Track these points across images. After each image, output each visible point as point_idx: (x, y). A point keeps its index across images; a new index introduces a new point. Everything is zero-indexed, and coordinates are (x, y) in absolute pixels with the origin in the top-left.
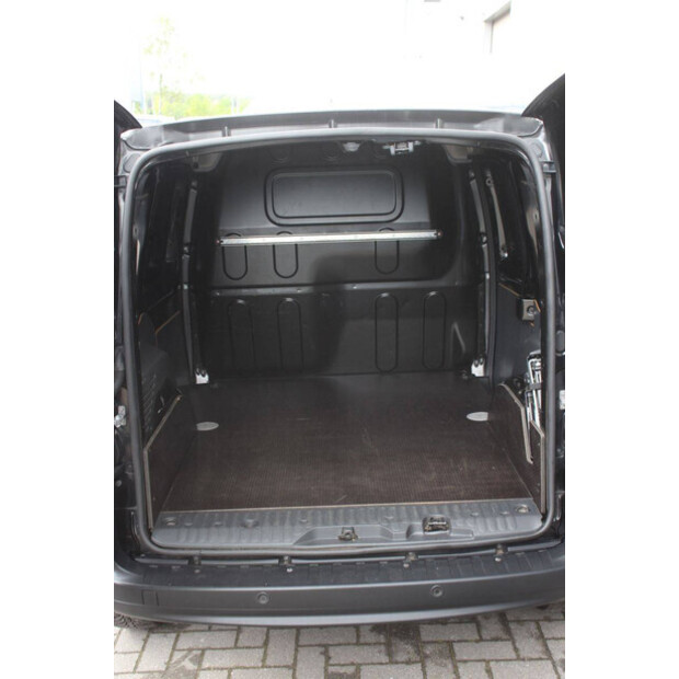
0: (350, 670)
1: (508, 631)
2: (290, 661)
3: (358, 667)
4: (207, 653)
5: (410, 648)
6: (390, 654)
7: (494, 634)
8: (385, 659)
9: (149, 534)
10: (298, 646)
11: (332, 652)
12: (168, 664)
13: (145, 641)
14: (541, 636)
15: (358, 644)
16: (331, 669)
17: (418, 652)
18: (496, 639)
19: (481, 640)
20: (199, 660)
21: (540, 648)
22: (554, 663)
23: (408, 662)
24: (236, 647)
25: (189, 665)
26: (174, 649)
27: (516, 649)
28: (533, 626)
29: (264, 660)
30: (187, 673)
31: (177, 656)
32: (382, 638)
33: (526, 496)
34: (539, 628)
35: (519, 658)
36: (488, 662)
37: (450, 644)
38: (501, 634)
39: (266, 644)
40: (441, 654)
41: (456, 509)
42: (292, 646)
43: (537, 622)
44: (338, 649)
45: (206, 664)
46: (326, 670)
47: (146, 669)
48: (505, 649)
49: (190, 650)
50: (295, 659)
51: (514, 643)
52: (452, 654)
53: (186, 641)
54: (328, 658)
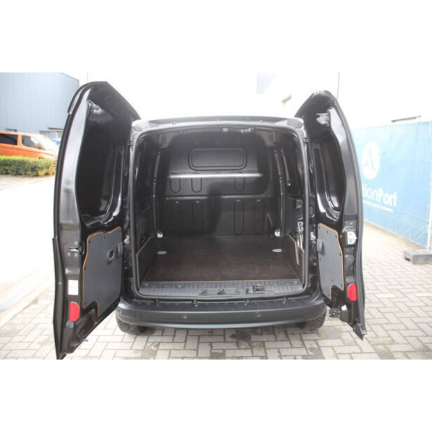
0: (221, 351)
1: (288, 338)
2: (195, 348)
3: (224, 350)
4: (161, 344)
5: (246, 344)
6: (238, 346)
7: (282, 338)
8: (236, 348)
9: (138, 290)
10: (199, 343)
11: (213, 345)
12: (145, 347)
13: (135, 338)
14: (302, 339)
15: (224, 342)
16: (213, 351)
17: (250, 345)
18: (283, 340)
19: (277, 341)
20: (157, 346)
21: (301, 343)
22: (306, 349)
23: (246, 349)
24: (173, 342)
25: (153, 348)
26: (147, 341)
27: (291, 344)
28: (298, 336)
29: (185, 347)
30: (153, 350)
31: (148, 344)
32: (235, 340)
33: (296, 278)
34: (301, 336)
35: (292, 347)
36: (279, 349)
37: (263, 342)
38: (285, 339)
39: (185, 341)
40: (260, 346)
41: (267, 283)
42: (197, 342)
43: (300, 334)
44: (216, 344)
45: (160, 348)
46: (211, 351)
47: (136, 348)
48: (287, 344)
49: (154, 342)
50: (198, 347)
51: (290, 341)
52: (264, 346)
53: (152, 339)
54: (212, 347)
